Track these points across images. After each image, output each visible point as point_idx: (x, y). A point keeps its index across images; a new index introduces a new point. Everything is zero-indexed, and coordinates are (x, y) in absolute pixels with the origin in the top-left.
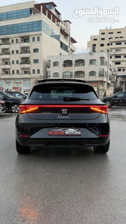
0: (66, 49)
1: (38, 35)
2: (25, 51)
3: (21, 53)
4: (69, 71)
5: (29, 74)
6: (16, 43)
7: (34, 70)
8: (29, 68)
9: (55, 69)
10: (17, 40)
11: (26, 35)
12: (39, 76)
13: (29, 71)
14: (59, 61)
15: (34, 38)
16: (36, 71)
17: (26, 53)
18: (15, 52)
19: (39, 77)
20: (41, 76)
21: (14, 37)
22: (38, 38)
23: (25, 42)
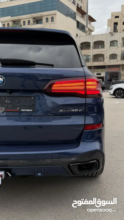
0: (84, 29)
1: (52, 15)
4: (87, 54)
6: (28, 25)
10: (29, 21)
11: (39, 15)
15: (47, 19)
21: (26, 19)
22: (52, 18)
23: (37, 23)
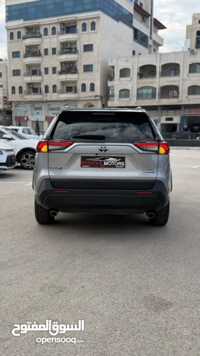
0: (145, 41)
1: (92, 18)
2: (69, 48)
3: (61, 54)
4: (150, 85)
5: (76, 92)
6: (53, 34)
7: (84, 86)
8: (75, 82)
9: (124, 83)
10: (54, 29)
11: (71, 19)
12: (92, 96)
13: (76, 87)
14: (131, 68)
16: (88, 88)
17: (70, 52)
18: (50, 52)
19: (94, 98)
20: (96, 96)
21: (49, 24)
22: (93, 24)
23: (67, 32)
